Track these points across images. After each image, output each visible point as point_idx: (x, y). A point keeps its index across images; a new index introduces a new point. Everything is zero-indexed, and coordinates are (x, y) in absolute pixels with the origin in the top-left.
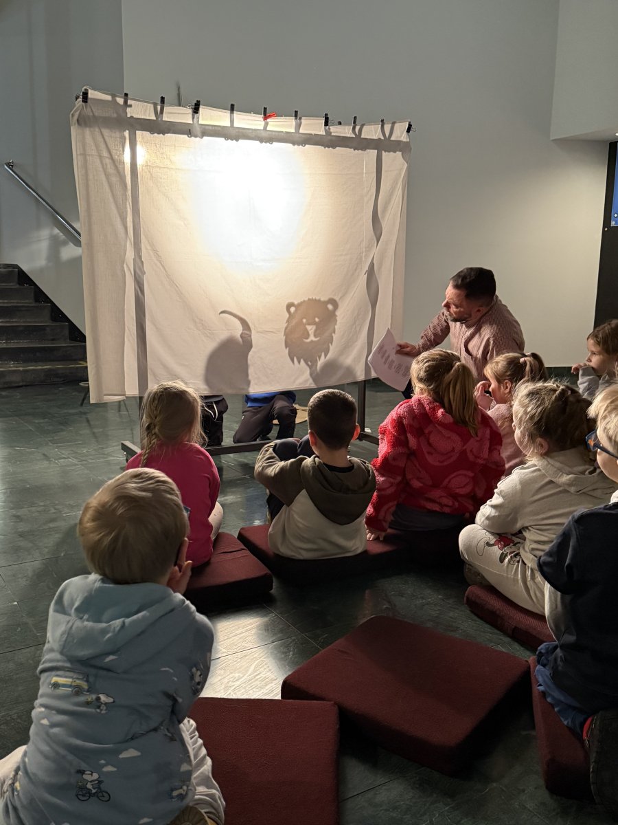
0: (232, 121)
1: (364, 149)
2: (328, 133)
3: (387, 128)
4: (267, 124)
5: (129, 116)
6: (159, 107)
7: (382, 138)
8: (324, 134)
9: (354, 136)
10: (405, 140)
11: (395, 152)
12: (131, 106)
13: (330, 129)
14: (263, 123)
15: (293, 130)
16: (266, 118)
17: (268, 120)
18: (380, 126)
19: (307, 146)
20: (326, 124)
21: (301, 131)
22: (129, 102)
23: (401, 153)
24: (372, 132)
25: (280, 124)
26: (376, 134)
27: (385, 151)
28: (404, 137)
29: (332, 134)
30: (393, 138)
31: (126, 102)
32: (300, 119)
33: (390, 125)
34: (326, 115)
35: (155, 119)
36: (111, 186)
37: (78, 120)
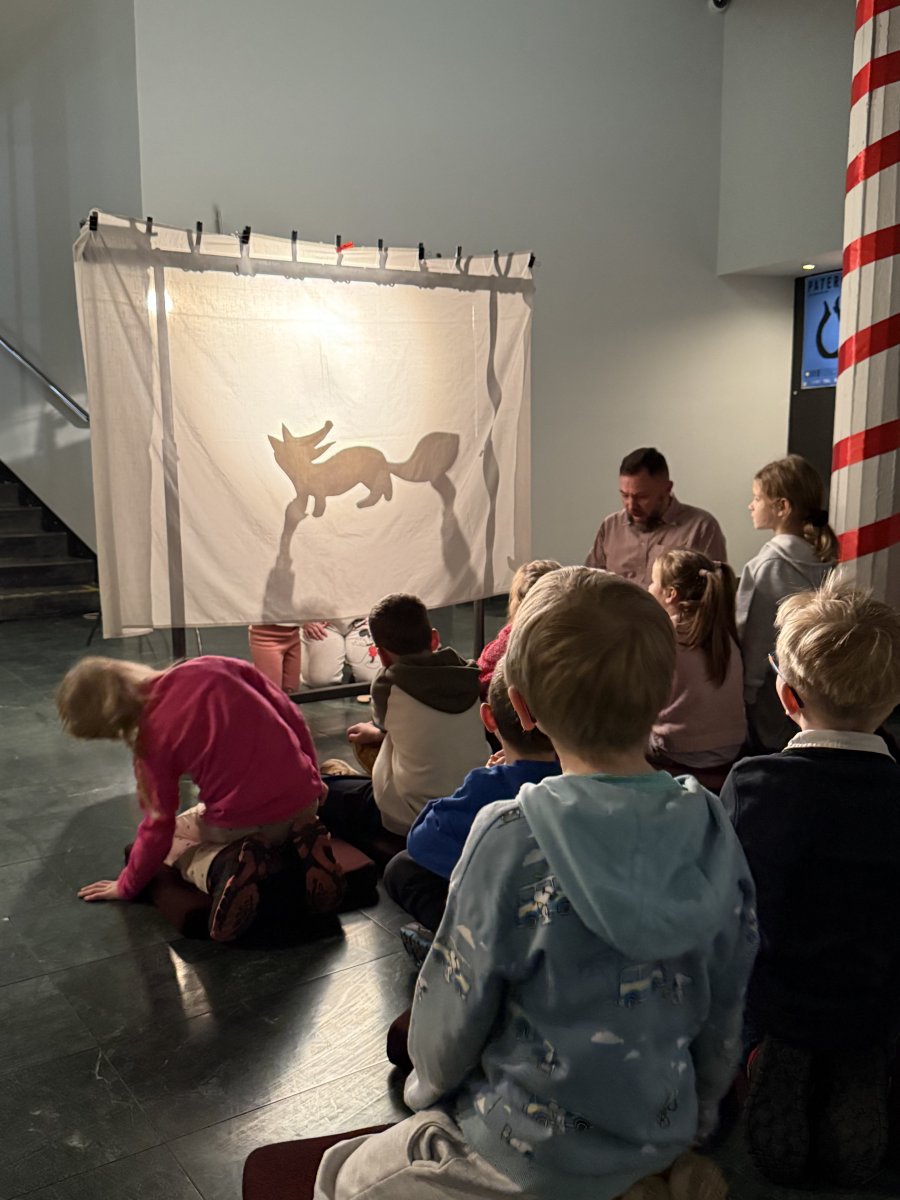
0: (294, 254)
1: (472, 288)
2: (424, 268)
3: (503, 261)
4: (341, 258)
5: (153, 247)
6: (194, 236)
7: (497, 275)
8: (419, 269)
9: (458, 272)
10: (526, 277)
11: (513, 292)
12: (156, 234)
13: (425, 263)
14: (336, 255)
15: (376, 265)
16: (340, 248)
17: (343, 252)
18: (493, 259)
19: (396, 285)
20: (421, 256)
21: (388, 266)
22: (154, 229)
23: (521, 294)
24: (482, 267)
25: (363, 257)
26: (488, 269)
27: (501, 292)
28: (525, 274)
30: (510, 275)
31: (149, 229)
32: (386, 250)
33: (506, 258)
34: (421, 245)
35: (188, 250)
36: (130, 341)
37: (84, 254)
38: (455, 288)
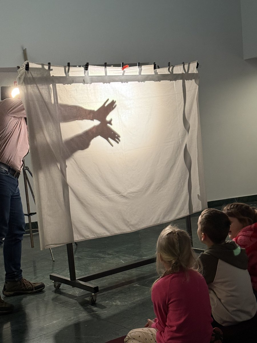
0: (106, 73)
1: (175, 80)
2: (156, 73)
3: (186, 66)
4: (124, 72)
5: (51, 75)
6: (67, 69)
7: (184, 73)
8: (154, 74)
9: (169, 73)
10: (196, 73)
11: (191, 80)
12: (52, 70)
13: (156, 71)
14: (122, 71)
15: (138, 74)
16: (123, 69)
17: (125, 70)
18: (182, 66)
19: (146, 81)
20: (155, 68)
21: (142, 74)
22: (51, 68)
23: (194, 80)
24: (178, 70)
25: (133, 71)
26: (181, 70)
27: (186, 80)
28: (195, 71)
29: (159, 73)
30: (189, 72)
31: (49, 68)
32: (141, 67)
33: (188, 65)
34: (154, 63)
35: (65, 75)
38: (168, 80)
